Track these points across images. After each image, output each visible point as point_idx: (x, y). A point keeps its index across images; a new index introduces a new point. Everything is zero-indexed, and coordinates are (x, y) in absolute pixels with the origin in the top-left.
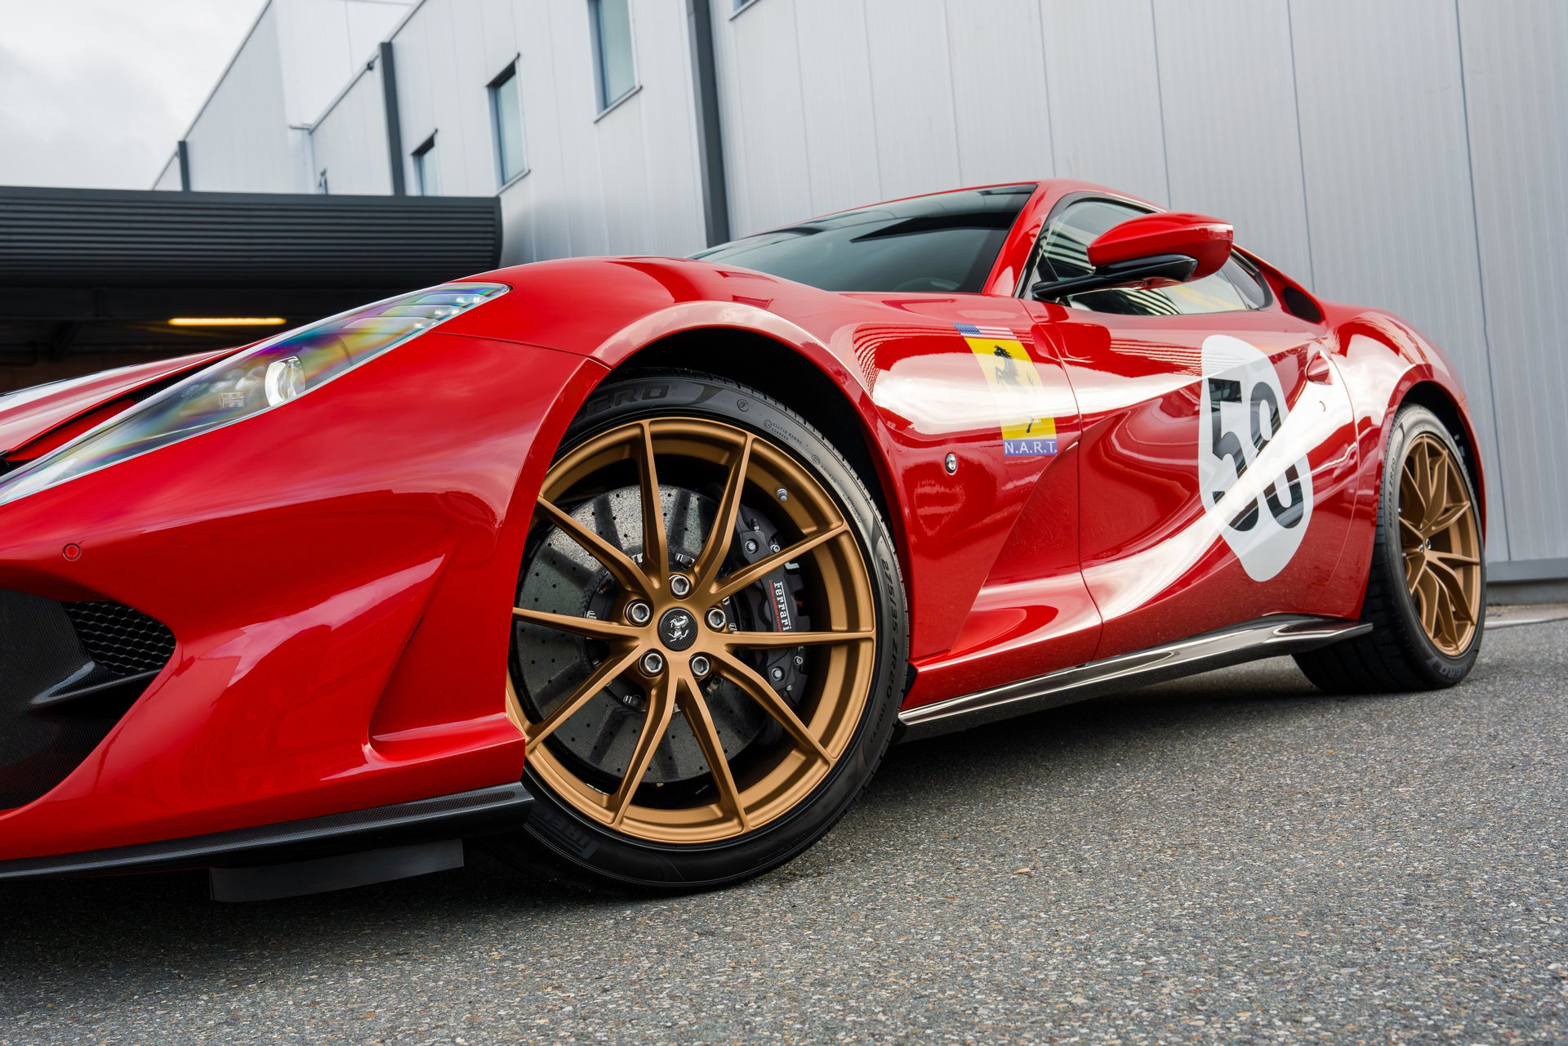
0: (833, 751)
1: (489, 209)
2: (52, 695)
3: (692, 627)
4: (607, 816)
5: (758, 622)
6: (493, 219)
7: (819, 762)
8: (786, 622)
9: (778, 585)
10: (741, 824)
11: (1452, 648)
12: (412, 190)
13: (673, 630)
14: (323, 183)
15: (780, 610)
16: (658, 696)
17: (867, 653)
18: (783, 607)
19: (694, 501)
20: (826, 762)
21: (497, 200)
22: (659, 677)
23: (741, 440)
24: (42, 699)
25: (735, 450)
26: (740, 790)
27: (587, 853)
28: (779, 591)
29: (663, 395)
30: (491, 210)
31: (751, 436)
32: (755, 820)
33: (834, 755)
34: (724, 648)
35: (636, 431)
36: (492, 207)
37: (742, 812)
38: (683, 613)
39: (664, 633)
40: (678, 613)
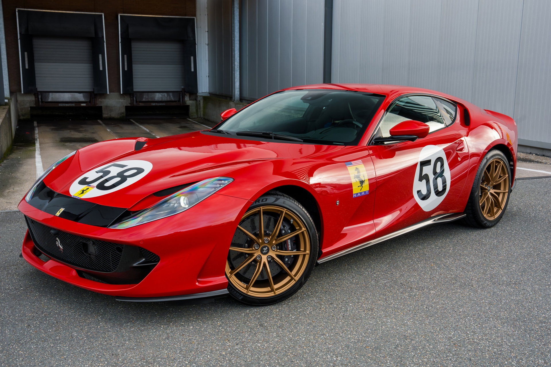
0: (297, 278)
2: (137, 264)
3: (268, 250)
4: (245, 291)
5: (284, 248)
7: (293, 280)
8: (290, 248)
9: (289, 240)
10: (274, 293)
11: (492, 218)
13: (264, 251)
15: (289, 246)
16: (259, 264)
17: (307, 257)
18: (289, 245)
19: (272, 219)
20: (295, 280)
22: (260, 260)
23: (283, 210)
24: (135, 265)
25: (282, 212)
26: (274, 285)
27: (240, 298)
28: (289, 242)
29: (266, 201)
31: (285, 209)
32: (278, 292)
33: (297, 279)
34: (275, 255)
35: (259, 209)
37: (275, 290)
38: (266, 247)
39: (262, 251)
40: (265, 247)
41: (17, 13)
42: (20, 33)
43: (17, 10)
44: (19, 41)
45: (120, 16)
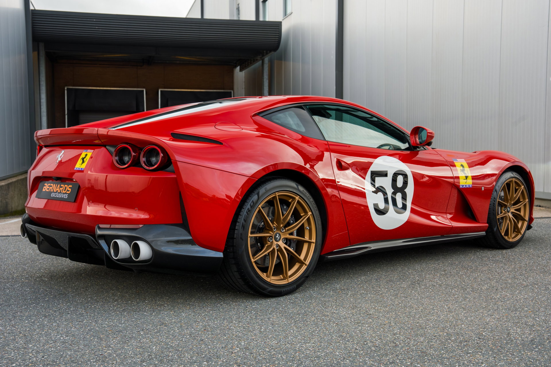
1: (278, 25)
6: (279, 29)
12: (261, 19)
14: (238, 8)
21: (281, 22)
30: (278, 26)
36: (279, 25)
41: (66, 92)
42: (68, 109)
43: (66, 88)
44: (66, 116)
45: (161, 91)
